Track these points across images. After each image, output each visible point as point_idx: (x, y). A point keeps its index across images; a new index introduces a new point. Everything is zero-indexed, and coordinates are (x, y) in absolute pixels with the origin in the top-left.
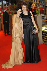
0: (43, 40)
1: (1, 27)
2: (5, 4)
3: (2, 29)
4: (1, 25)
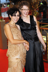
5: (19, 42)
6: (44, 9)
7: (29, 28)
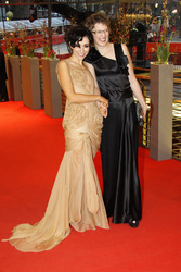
0: (174, 147)
1: (42, 98)
2: (60, 27)
3: (43, 106)
4: (42, 91)
5: (86, 99)
6: (139, 41)
7: (114, 70)
